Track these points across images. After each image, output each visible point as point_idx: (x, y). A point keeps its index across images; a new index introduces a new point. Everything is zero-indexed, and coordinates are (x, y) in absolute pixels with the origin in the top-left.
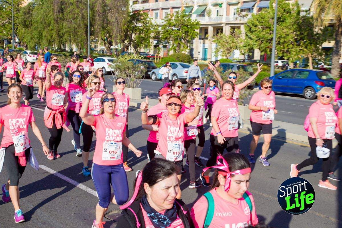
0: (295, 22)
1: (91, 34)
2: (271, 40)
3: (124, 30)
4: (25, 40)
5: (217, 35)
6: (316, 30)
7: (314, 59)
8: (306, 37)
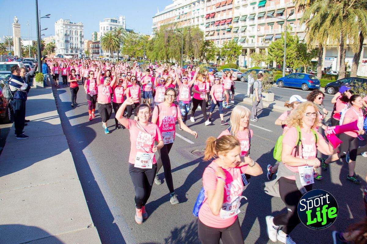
0: (296, 46)
1: (183, 53)
2: (283, 56)
3: (201, 51)
4: (150, 57)
5: (252, 53)
6: (308, 51)
7: (307, 68)
8: (302, 55)
